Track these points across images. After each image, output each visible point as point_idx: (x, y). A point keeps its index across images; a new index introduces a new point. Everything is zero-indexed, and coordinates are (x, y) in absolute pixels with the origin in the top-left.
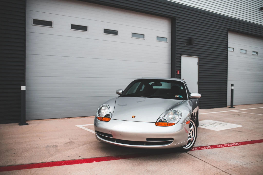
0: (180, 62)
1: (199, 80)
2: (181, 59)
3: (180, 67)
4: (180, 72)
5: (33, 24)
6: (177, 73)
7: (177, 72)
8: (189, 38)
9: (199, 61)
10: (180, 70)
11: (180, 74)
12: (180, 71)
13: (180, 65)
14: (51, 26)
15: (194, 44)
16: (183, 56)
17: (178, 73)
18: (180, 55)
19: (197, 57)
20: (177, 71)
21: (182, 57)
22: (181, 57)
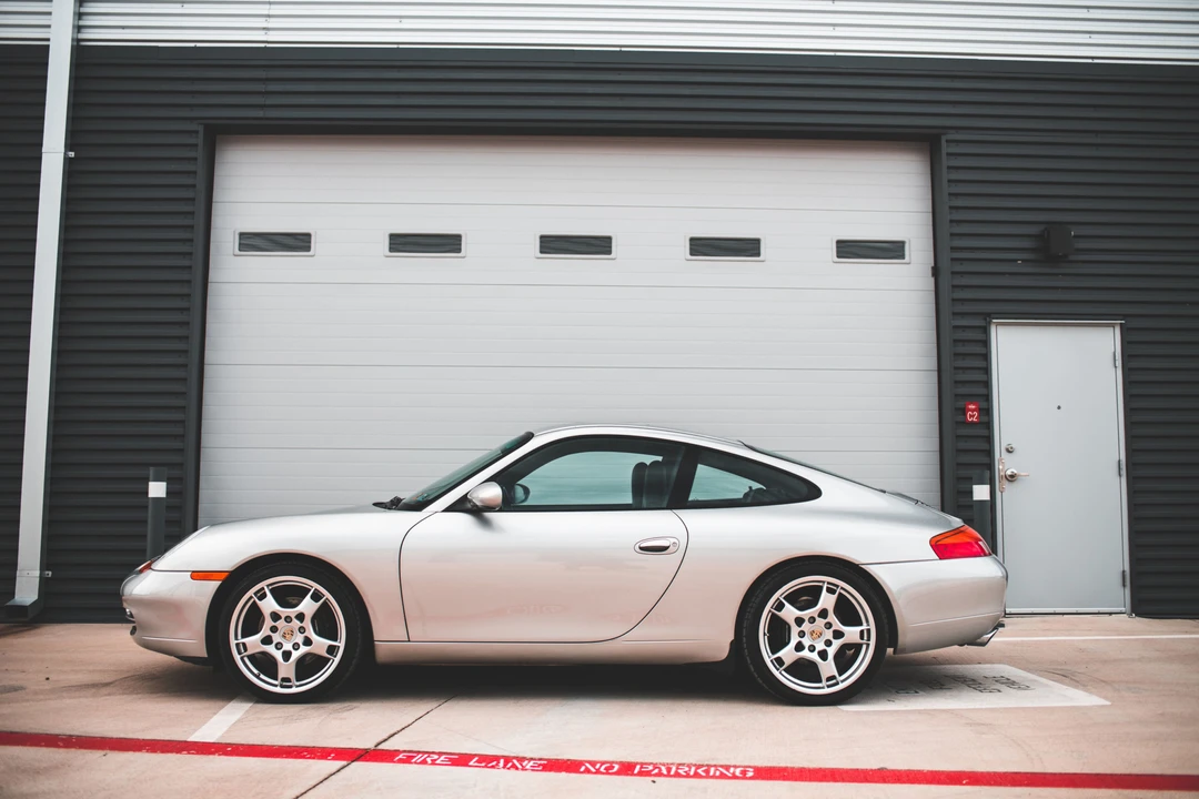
0: (986, 357)
1: (1131, 450)
2: (986, 343)
3: (987, 384)
4: (987, 412)
5: (237, 252)
6: (965, 414)
7: (964, 411)
8: (1042, 227)
9: (1126, 344)
10: (988, 398)
11: (985, 419)
12: (984, 405)
13: (987, 370)
14: (308, 248)
15: (1072, 258)
16: (998, 324)
17: (972, 416)
18: (982, 323)
19: (1113, 326)
20: (961, 404)
21: (993, 329)
22: (986, 330)
